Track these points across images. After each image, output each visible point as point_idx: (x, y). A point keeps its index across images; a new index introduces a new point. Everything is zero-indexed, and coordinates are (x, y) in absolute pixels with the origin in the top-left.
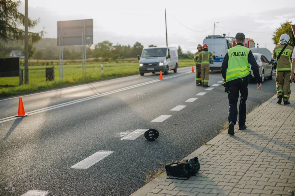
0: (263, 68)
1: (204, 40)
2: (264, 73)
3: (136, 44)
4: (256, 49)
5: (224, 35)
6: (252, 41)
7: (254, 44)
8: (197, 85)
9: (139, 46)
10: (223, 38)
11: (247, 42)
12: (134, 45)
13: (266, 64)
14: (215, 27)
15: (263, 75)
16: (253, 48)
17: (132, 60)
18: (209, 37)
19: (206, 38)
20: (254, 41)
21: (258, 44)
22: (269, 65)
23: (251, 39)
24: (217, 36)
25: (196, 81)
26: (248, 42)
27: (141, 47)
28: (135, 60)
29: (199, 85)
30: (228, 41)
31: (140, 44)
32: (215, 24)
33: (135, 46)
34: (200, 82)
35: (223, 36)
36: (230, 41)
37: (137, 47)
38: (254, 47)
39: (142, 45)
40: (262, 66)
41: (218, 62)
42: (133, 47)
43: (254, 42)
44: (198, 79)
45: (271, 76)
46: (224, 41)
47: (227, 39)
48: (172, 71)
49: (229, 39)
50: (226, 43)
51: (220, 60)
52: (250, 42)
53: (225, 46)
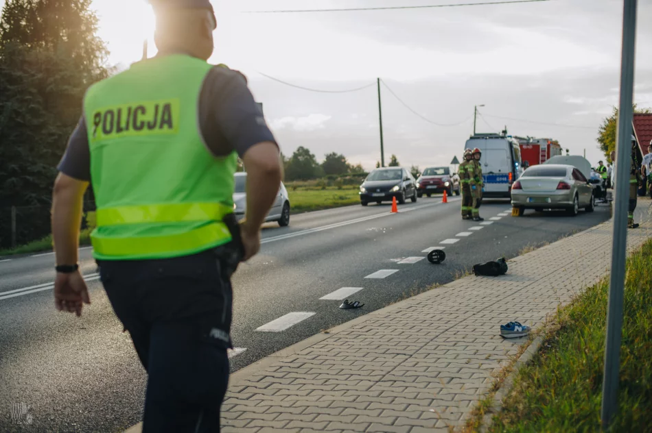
0: (576, 190)
1: (467, 141)
2: (578, 199)
3: (298, 150)
4: (564, 157)
5: (505, 132)
6: (556, 144)
7: (561, 149)
8: (463, 219)
9: (306, 157)
10: (503, 138)
11: (546, 147)
12: (294, 153)
13: (582, 183)
14: (477, 115)
15: (576, 202)
16: (560, 156)
17: (301, 186)
18: (476, 137)
19: (471, 138)
20: (560, 143)
21: (567, 151)
22: (588, 186)
23: (554, 140)
24: (491, 134)
25: (461, 212)
26: (549, 146)
27: (308, 157)
28: (305, 186)
29: (468, 219)
30: (511, 144)
31: (306, 152)
32: (478, 108)
33: (296, 156)
34: (469, 212)
35: (501, 134)
36: (515, 144)
37: (300, 158)
38: (561, 154)
39: (311, 153)
40: (574, 187)
41: (493, 182)
42: (290, 159)
43: (559, 145)
44: (465, 208)
45: (591, 205)
46: (503, 145)
47: (509, 139)
48: (409, 200)
49: (515, 141)
50: (507, 147)
51: (498, 179)
52: (552, 147)
53: (505, 155)
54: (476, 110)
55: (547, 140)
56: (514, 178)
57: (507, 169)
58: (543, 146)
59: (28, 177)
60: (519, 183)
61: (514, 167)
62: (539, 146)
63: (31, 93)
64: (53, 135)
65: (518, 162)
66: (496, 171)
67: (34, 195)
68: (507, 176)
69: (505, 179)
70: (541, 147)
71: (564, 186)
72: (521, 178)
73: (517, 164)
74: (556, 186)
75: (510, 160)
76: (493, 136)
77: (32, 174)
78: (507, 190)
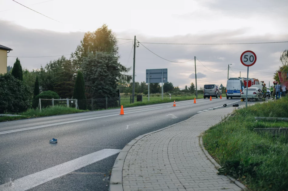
0: (258, 94)
10: (239, 79)
23: (256, 79)
26: (254, 81)
35: (238, 78)
36: (242, 81)
43: (258, 80)
46: (239, 81)
50: (240, 82)
51: (237, 92)
52: (255, 81)
53: (239, 84)
54: (229, 66)
55: (254, 79)
56: (242, 91)
57: (240, 89)
58: (253, 81)
59: (104, 90)
60: (243, 92)
61: (242, 88)
62: (251, 81)
63: (104, 66)
64: (110, 78)
65: (243, 86)
66: (236, 89)
67: (106, 95)
68: (240, 91)
69: (239, 92)
70: (252, 81)
71: (255, 93)
72: (243, 91)
73: (243, 87)
74: (253, 93)
75: (241, 86)
76: (236, 79)
77: (105, 89)
78: (240, 95)
